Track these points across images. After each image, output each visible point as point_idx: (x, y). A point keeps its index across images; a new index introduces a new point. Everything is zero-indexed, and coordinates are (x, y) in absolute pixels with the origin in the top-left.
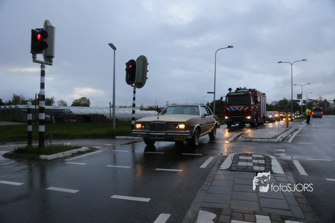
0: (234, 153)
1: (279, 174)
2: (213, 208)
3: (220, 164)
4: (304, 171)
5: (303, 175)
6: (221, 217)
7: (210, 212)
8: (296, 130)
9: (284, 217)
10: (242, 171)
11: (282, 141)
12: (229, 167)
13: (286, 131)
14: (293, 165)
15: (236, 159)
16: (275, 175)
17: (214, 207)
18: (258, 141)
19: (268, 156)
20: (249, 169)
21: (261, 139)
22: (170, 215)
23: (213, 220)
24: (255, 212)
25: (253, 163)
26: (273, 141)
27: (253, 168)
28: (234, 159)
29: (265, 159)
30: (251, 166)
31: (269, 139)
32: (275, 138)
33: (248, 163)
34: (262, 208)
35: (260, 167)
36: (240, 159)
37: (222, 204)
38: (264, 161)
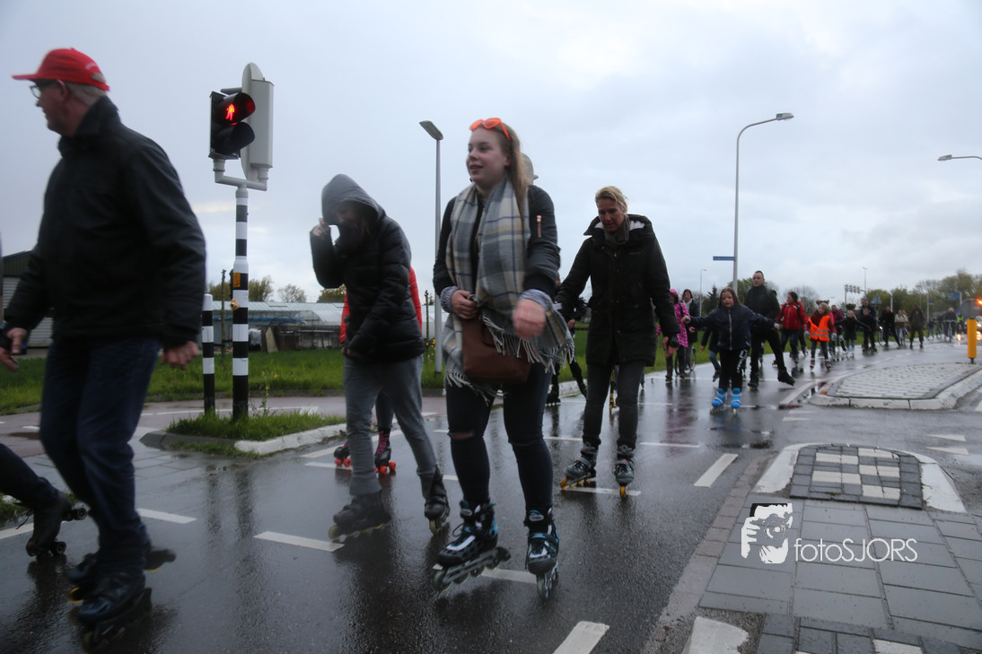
0: (798, 442)
1: (949, 512)
2: (736, 612)
3: (757, 477)
6: (764, 639)
7: (728, 622)
10: (827, 500)
11: (955, 407)
12: (784, 486)
13: (967, 375)
15: (807, 463)
16: (933, 515)
17: (742, 610)
18: (874, 406)
19: (909, 456)
20: (847, 492)
21: (886, 401)
22: (608, 627)
23: (740, 649)
24: (872, 630)
25: (861, 475)
26: (924, 408)
27: (862, 491)
28: (800, 461)
29: (899, 464)
30: (854, 486)
31: (911, 401)
32: (930, 398)
33: (844, 475)
34: (896, 619)
35: (885, 489)
36: (819, 462)
37: (766, 599)
38: (898, 469)
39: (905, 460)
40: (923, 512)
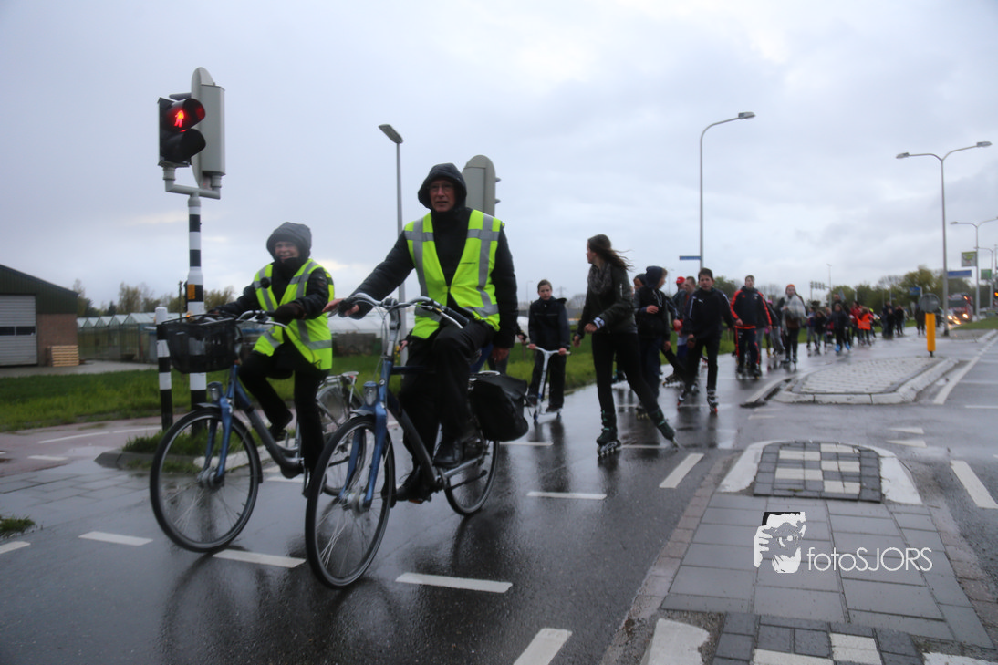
0: (763, 440)
1: (906, 505)
2: (698, 612)
3: (722, 476)
4: (986, 493)
5: (984, 509)
6: (724, 639)
7: (690, 623)
8: (961, 364)
9: (922, 641)
10: (790, 497)
11: (915, 400)
12: (746, 484)
13: (927, 368)
14: (952, 475)
15: (770, 460)
16: (891, 508)
17: (705, 610)
18: (838, 402)
19: (869, 450)
20: (809, 487)
21: (849, 396)
22: (570, 633)
23: (700, 649)
24: (829, 624)
25: (823, 472)
26: (886, 402)
27: (824, 487)
28: (764, 459)
29: (859, 458)
30: (815, 482)
31: (873, 396)
32: (890, 392)
33: (807, 471)
34: (852, 613)
35: (846, 484)
36: (782, 459)
37: (728, 598)
38: (858, 464)
39: (865, 454)
40: (882, 505)
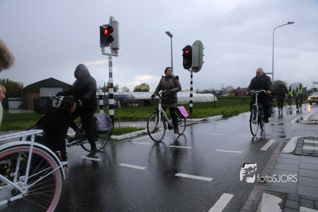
0: (297, 136)
3: (282, 148)
6: (288, 202)
7: (275, 195)
10: (309, 156)
12: (292, 151)
15: (301, 143)
17: (279, 191)
20: (316, 153)
22: (233, 195)
23: (279, 204)
28: (298, 142)
33: (314, 147)
36: (305, 143)
37: (288, 188)
